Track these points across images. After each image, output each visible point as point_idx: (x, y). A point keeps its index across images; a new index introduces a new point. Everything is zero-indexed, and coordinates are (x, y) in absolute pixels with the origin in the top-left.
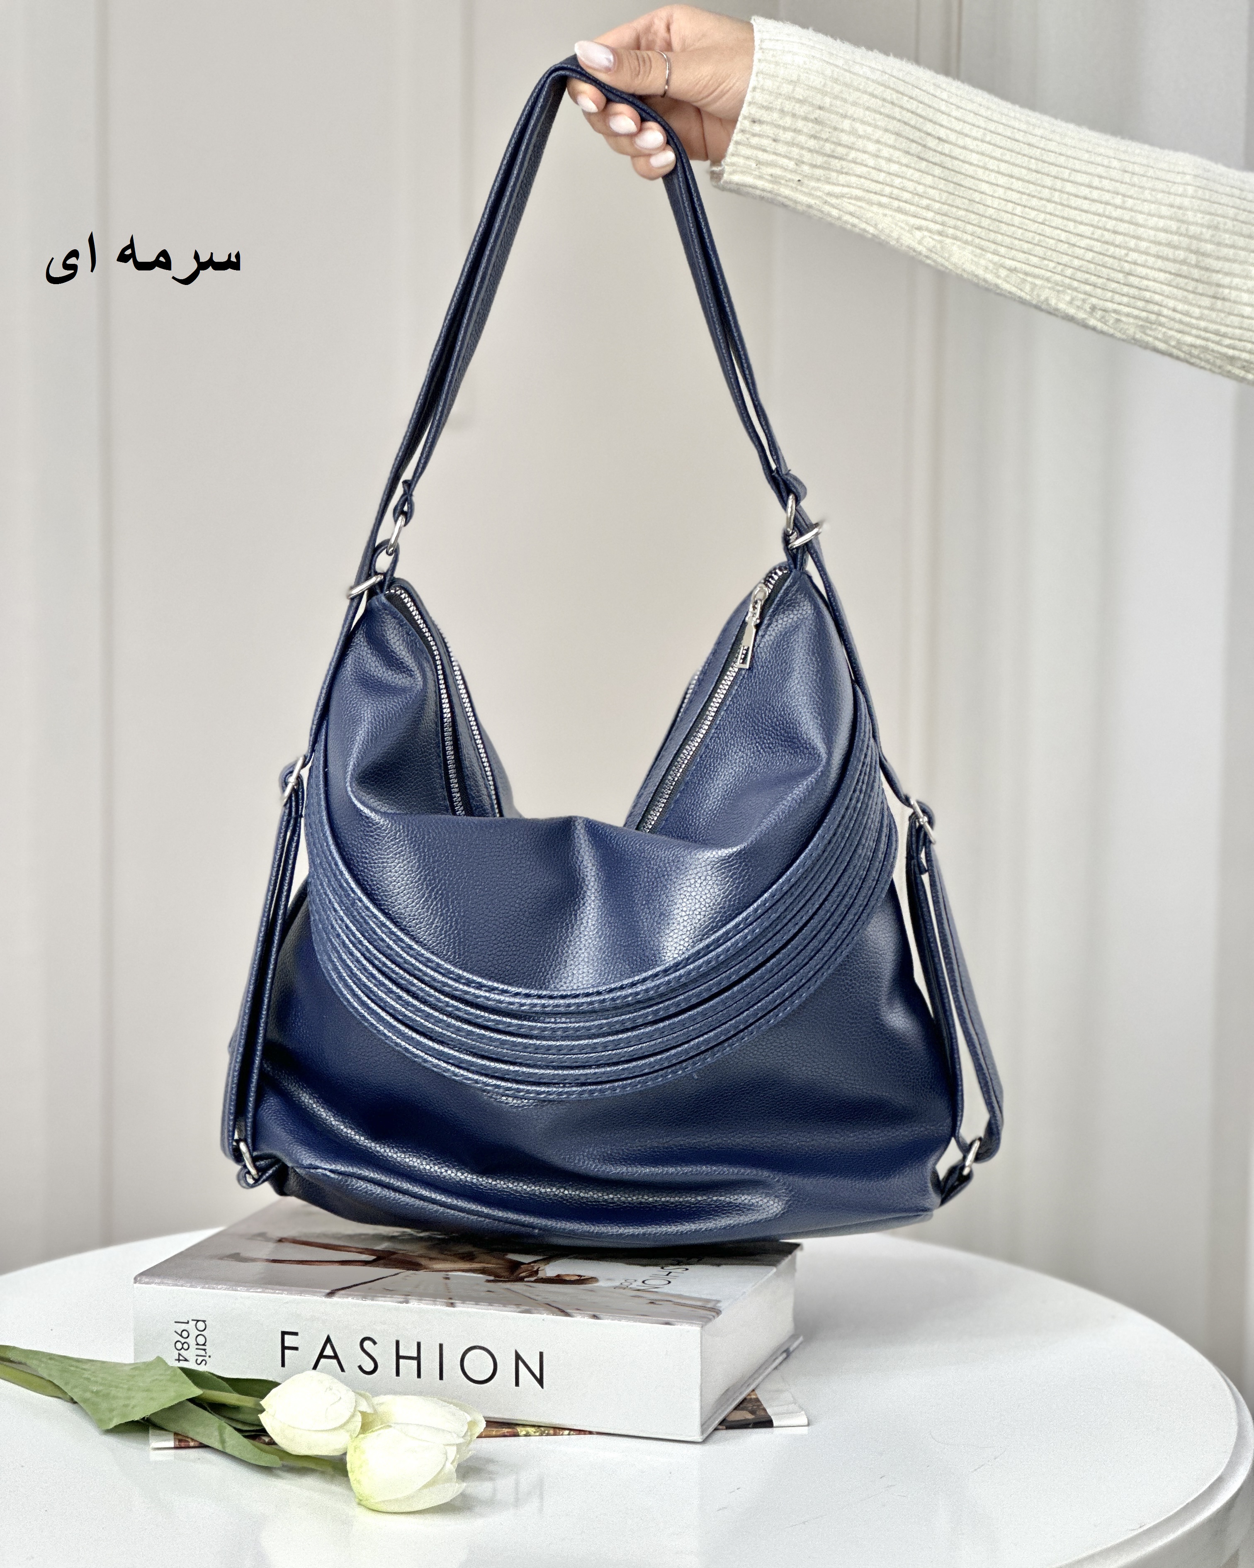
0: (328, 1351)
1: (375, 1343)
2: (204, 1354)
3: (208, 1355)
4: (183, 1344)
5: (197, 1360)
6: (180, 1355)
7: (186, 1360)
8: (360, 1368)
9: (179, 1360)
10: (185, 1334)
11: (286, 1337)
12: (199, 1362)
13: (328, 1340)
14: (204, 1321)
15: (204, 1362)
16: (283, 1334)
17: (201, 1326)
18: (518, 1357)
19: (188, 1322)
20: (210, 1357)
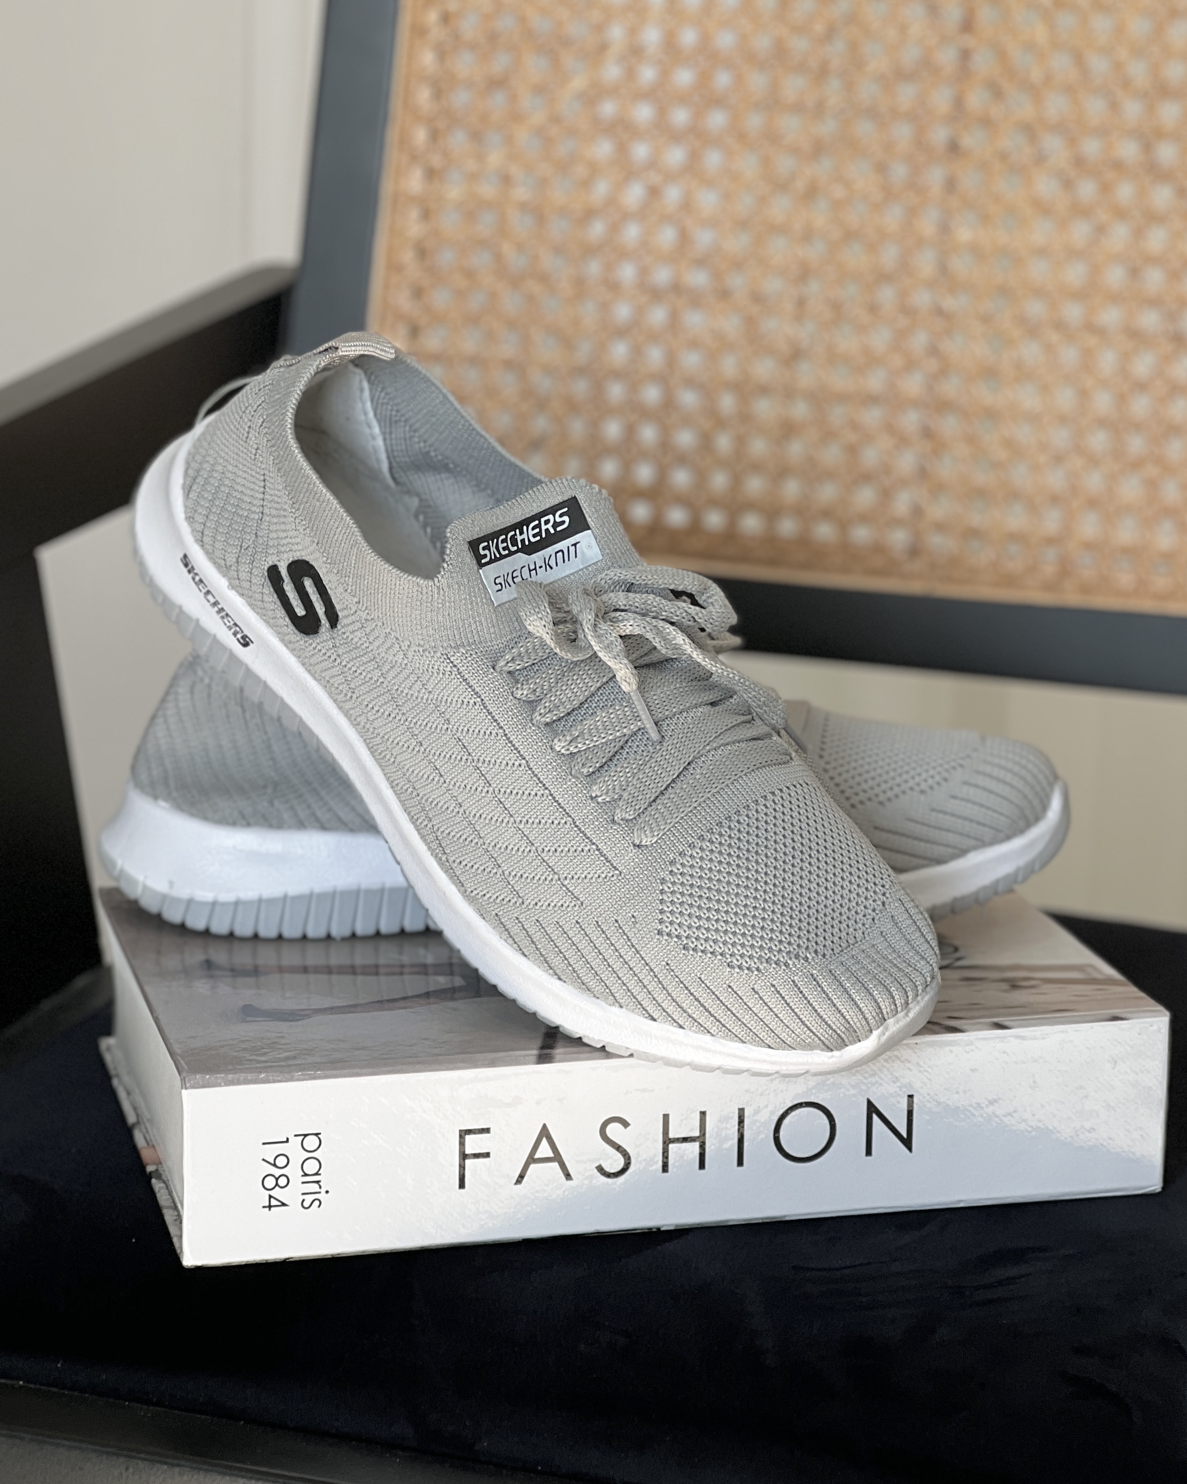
0: (544, 1150)
1: (625, 1124)
2: (318, 1190)
3: (323, 1190)
4: (277, 1179)
5: (303, 1200)
6: (270, 1197)
7: (284, 1204)
8: (600, 1169)
9: (270, 1207)
10: (281, 1161)
11: (467, 1137)
12: (306, 1204)
13: (545, 1133)
14: (317, 1135)
15: (317, 1203)
16: (463, 1133)
17: (311, 1142)
18: (872, 1110)
19: (286, 1141)
20: (327, 1192)
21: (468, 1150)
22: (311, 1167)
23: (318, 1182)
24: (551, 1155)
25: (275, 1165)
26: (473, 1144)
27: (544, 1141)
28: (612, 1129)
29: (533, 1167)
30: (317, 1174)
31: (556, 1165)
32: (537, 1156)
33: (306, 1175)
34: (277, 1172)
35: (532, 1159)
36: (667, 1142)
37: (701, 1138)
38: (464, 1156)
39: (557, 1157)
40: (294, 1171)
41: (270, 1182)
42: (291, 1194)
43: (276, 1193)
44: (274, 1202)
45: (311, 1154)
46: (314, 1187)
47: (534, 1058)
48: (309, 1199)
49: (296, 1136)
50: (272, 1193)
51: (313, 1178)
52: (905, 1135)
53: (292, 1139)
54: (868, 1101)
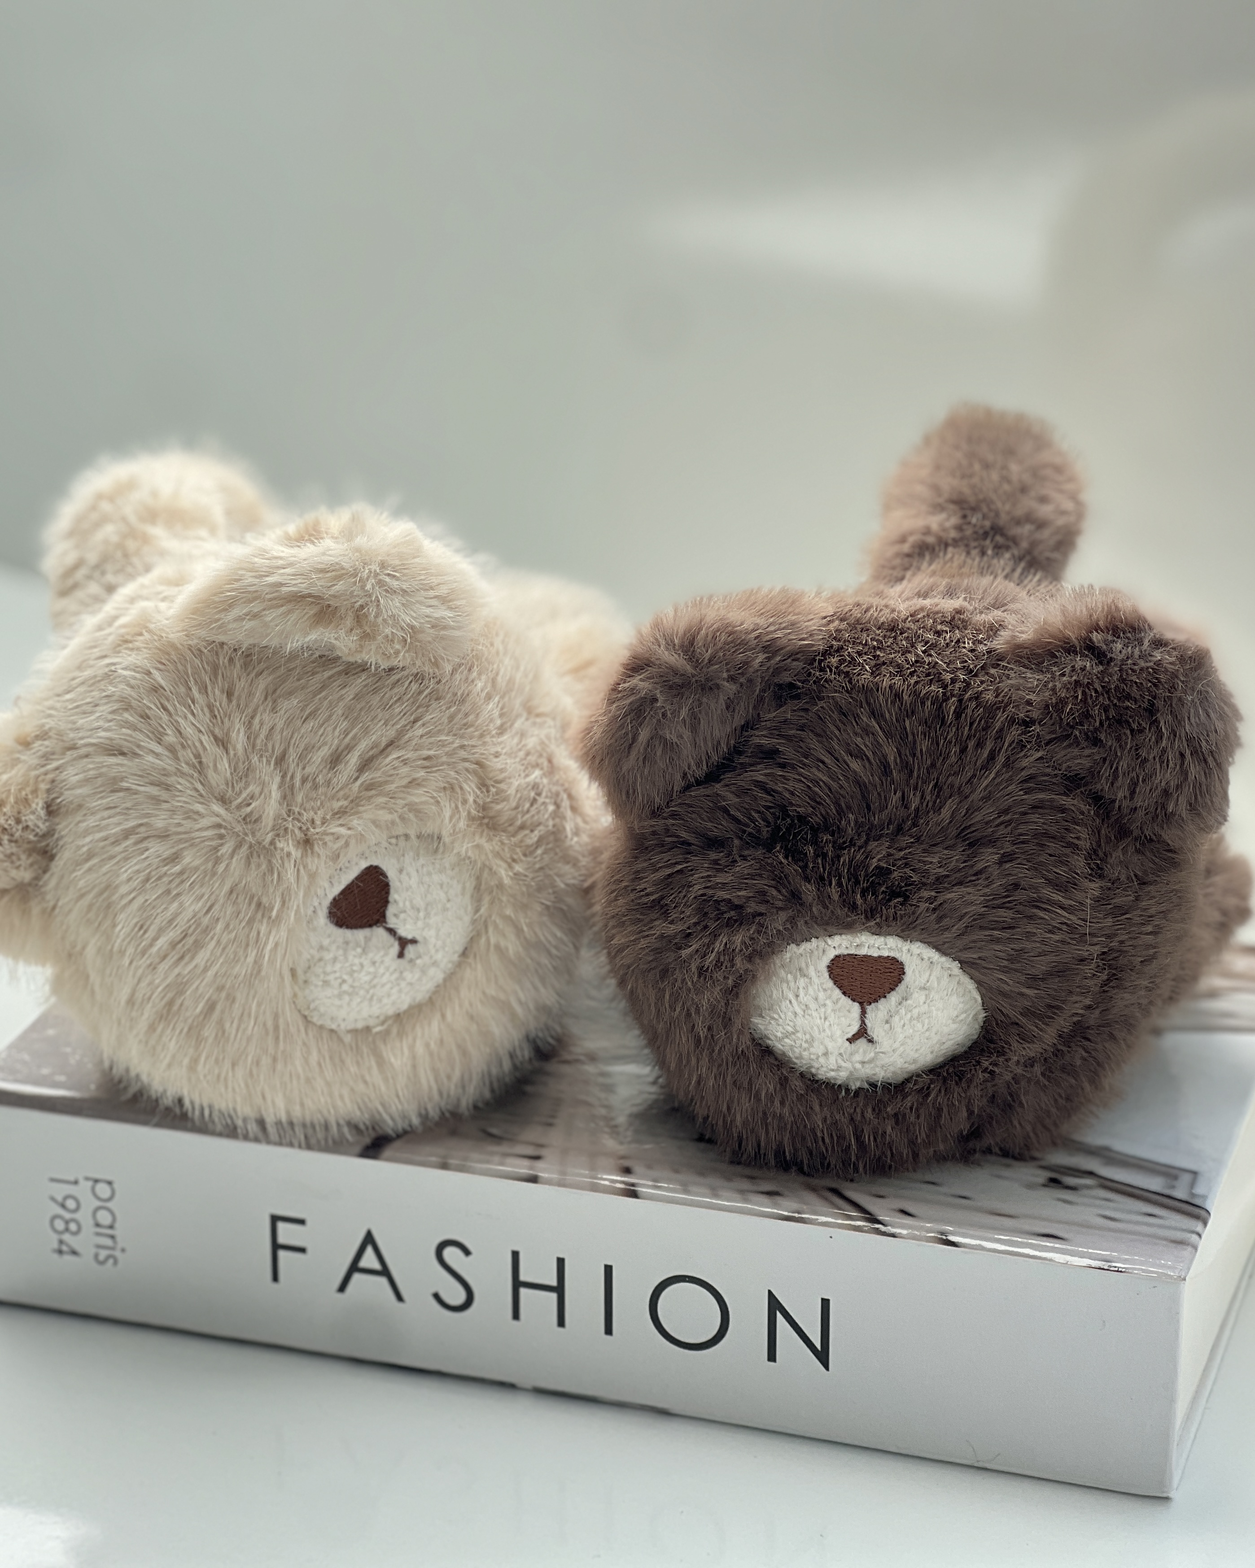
2: (113, 1245)
3: (118, 1247)
4: (67, 1222)
5: (97, 1253)
6: (61, 1242)
7: (74, 1253)
8: (436, 1296)
9: (60, 1252)
10: (71, 1204)
11: (281, 1226)
13: (369, 1239)
14: (110, 1183)
16: (275, 1219)
17: (103, 1190)
18: (774, 1305)
19: (76, 1182)
20: (123, 1250)
21: (281, 1240)
22: (104, 1218)
23: (112, 1237)
24: (377, 1266)
25: (63, 1206)
26: (286, 1234)
27: (369, 1250)
28: (450, 1253)
29: (357, 1277)
30: (111, 1227)
31: (383, 1281)
32: (362, 1265)
33: (98, 1225)
34: (67, 1216)
35: (354, 1267)
36: (517, 1284)
37: (559, 1289)
38: (276, 1247)
39: (385, 1272)
40: (84, 1218)
41: (60, 1225)
42: (83, 1244)
43: (66, 1237)
44: (64, 1248)
45: (104, 1204)
46: (108, 1242)
47: (358, 1149)
48: (103, 1254)
49: (87, 1179)
50: (62, 1237)
51: (107, 1231)
52: (818, 1346)
53: (82, 1182)
54: (770, 1292)
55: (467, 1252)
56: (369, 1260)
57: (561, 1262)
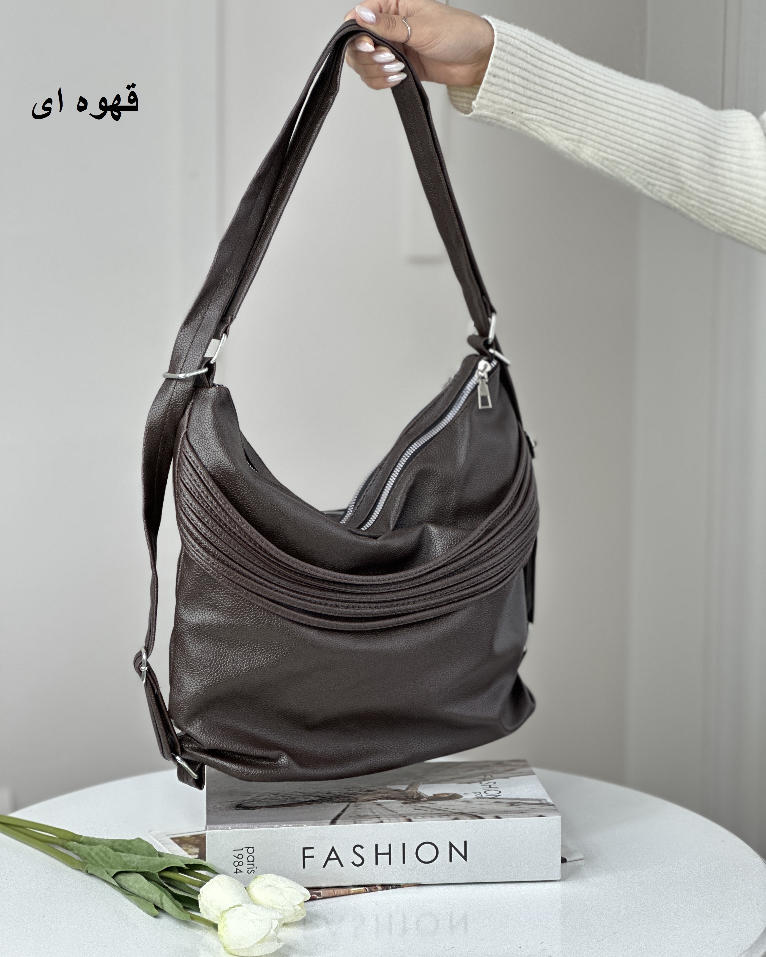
2: (253, 867)
3: (255, 867)
4: (239, 863)
5: (248, 871)
6: (237, 869)
7: (241, 872)
8: (353, 863)
9: (236, 872)
10: (240, 857)
11: (306, 851)
12: (249, 872)
13: (333, 849)
14: (253, 848)
15: (253, 872)
16: (304, 849)
17: (251, 850)
18: (451, 845)
19: (242, 849)
20: (256, 868)
21: (306, 855)
22: (251, 859)
23: (253, 864)
24: (335, 857)
25: (238, 858)
26: (308, 853)
27: (333, 852)
28: (358, 849)
29: (329, 862)
30: (253, 861)
31: (337, 861)
32: (331, 857)
33: (249, 862)
34: (239, 860)
35: (328, 859)
36: (377, 854)
37: (389, 853)
38: (304, 857)
39: (338, 858)
40: (244, 860)
41: (236, 864)
42: (244, 868)
43: (239, 867)
44: (238, 871)
45: (251, 855)
46: (252, 866)
47: (329, 823)
48: (250, 870)
49: (246, 847)
50: (237, 867)
51: (252, 863)
52: (464, 855)
53: (244, 849)
54: (450, 842)
55: (362, 847)
56: (333, 856)
57: (390, 845)
